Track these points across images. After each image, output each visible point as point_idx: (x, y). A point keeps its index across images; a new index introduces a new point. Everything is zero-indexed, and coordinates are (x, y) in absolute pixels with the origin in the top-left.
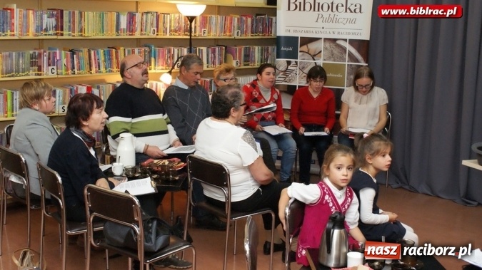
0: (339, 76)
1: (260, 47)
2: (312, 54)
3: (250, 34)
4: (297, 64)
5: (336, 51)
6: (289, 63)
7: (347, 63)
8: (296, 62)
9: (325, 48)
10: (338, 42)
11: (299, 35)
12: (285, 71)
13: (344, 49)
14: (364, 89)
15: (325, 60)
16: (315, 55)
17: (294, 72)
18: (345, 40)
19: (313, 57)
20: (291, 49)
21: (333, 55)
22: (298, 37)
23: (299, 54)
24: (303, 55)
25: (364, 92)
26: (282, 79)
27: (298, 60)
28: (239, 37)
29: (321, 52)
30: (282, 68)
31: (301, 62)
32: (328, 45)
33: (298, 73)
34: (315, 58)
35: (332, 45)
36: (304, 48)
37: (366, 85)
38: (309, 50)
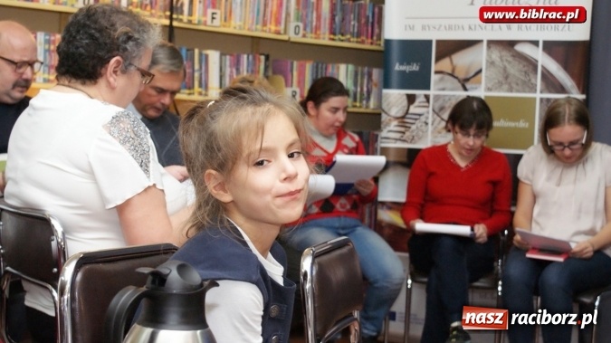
0: (522, 124)
1: (351, 67)
2: (462, 76)
3: (327, 35)
4: (428, 101)
5: (515, 69)
6: (411, 99)
7: (538, 95)
8: (427, 97)
9: (491, 63)
10: (519, 48)
11: (434, 36)
12: (403, 117)
13: (532, 64)
14: (567, 152)
15: (489, 89)
16: (467, 80)
17: (423, 119)
18: (535, 43)
19: (464, 83)
20: (415, 68)
21: (507, 78)
22: (430, 42)
23: (434, 77)
24: (441, 80)
25: (568, 158)
26: (398, 136)
27: (432, 92)
28: (299, 39)
29: (480, 71)
30: (396, 111)
31: (437, 98)
32: (496, 54)
33: (430, 121)
34: (468, 86)
35: (506, 55)
36: (445, 64)
37: (572, 143)
38: (453, 70)
